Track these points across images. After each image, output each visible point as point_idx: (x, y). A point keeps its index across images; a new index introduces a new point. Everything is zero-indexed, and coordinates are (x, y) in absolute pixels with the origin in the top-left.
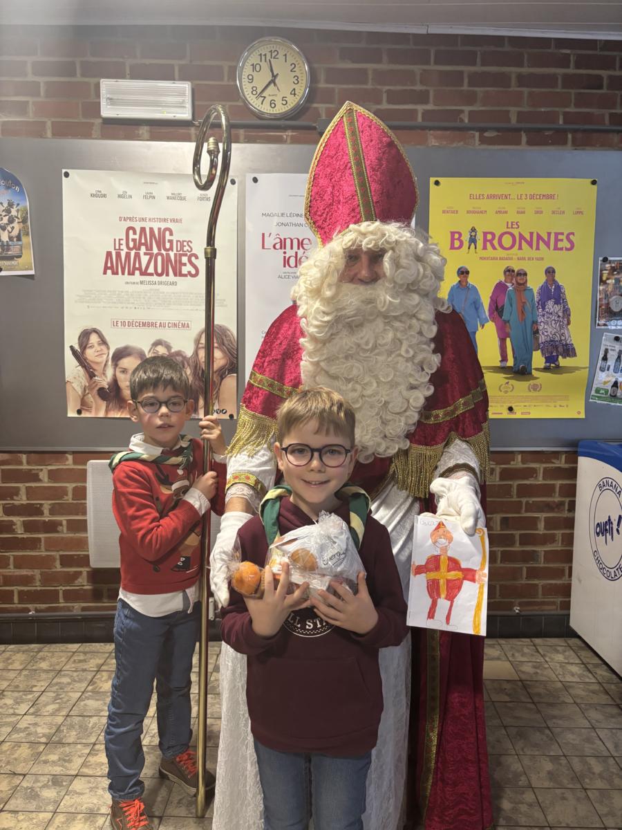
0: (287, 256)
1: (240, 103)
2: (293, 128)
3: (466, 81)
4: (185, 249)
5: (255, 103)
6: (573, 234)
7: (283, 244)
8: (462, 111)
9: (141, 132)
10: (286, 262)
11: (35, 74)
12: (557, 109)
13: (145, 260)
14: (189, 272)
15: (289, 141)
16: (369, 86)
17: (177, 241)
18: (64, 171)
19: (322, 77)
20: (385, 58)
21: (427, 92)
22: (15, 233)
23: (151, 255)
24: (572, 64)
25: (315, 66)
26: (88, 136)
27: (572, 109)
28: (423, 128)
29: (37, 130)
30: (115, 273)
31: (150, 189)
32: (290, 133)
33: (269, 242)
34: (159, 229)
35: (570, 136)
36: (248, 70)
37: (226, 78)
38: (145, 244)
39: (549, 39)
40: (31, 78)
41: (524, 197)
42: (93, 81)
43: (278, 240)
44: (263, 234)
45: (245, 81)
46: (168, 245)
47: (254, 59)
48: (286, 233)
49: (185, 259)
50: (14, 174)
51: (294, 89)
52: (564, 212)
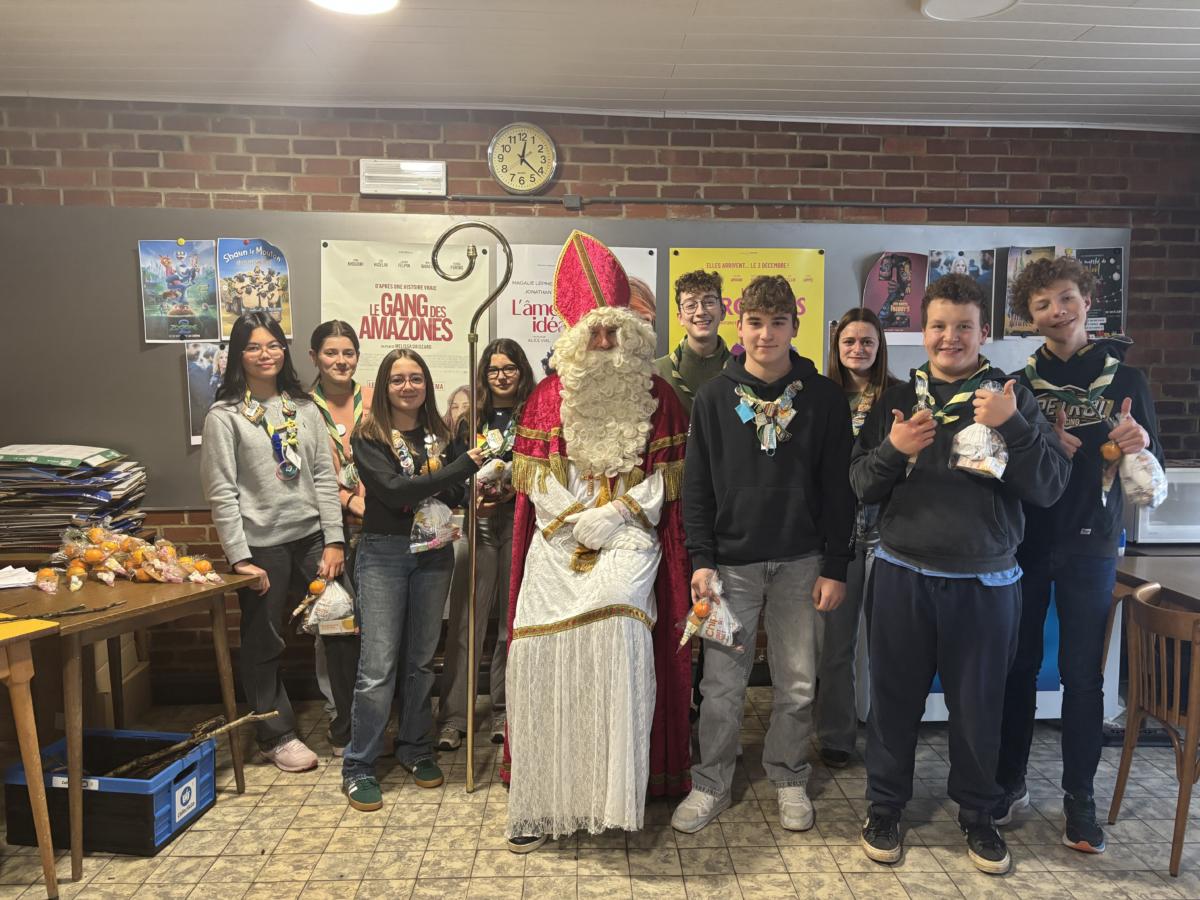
0: (537, 321)
1: (491, 179)
2: (541, 202)
3: (701, 160)
4: (439, 314)
5: (505, 179)
6: (803, 299)
7: (532, 310)
8: (699, 188)
9: (396, 205)
10: (536, 327)
11: (297, 151)
12: (785, 186)
13: (400, 324)
14: (443, 337)
15: (537, 214)
16: (611, 164)
17: (431, 307)
18: (323, 242)
19: (568, 156)
20: (625, 138)
21: (665, 170)
22: (275, 300)
23: (406, 320)
24: (798, 146)
25: (561, 145)
26: (346, 208)
27: (799, 186)
28: (662, 203)
29: (298, 204)
30: (371, 337)
31: (404, 258)
32: (537, 207)
33: (520, 308)
34: (414, 296)
35: (798, 209)
36: (499, 150)
37: (477, 156)
38: (401, 310)
39: (776, 124)
40: (292, 155)
41: (757, 266)
42: (352, 158)
43: (528, 307)
44: (514, 301)
45: (496, 161)
46: (422, 311)
47: (504, 140)
48: (535, 300)
49: (439, 324)
50: (277, 246)
51: (542, 168)
52: (794, 280)
